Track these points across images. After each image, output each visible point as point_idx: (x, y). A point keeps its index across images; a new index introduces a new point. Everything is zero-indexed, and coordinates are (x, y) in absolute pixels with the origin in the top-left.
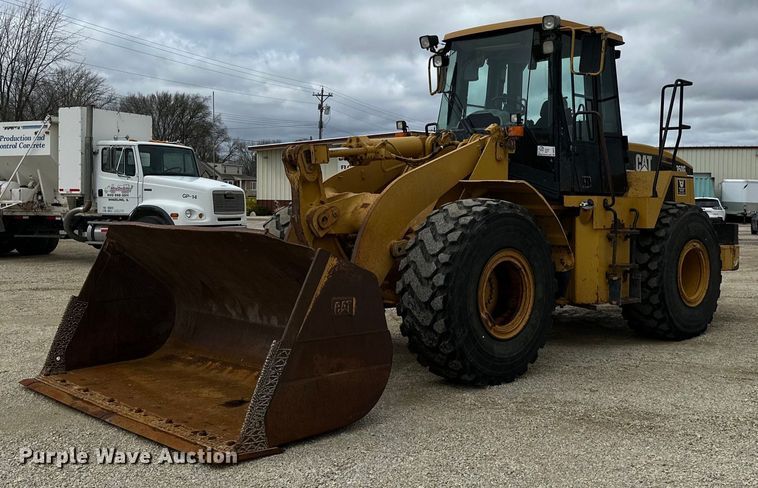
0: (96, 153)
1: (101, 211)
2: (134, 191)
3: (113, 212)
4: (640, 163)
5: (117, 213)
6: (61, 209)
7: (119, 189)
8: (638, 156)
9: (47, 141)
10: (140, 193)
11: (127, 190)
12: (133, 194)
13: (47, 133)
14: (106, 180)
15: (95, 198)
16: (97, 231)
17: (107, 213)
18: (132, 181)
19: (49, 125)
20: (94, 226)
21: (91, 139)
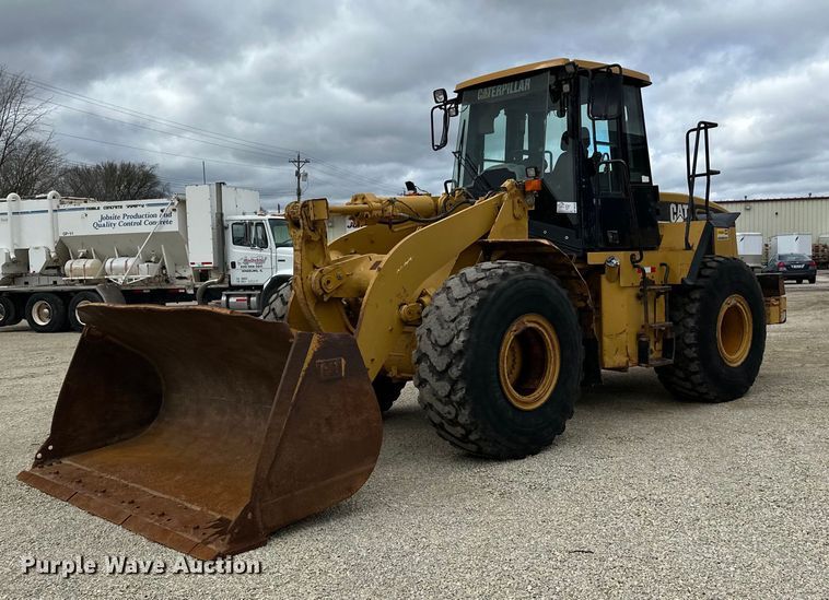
0: (227, 228)
1: (234, 282)
2: (268, 262)
3: (247, 283)
4: (675, 213)
5: (251, 283)
6: (185, 281)
7: (252, 260)
8: (673, 206)
9: (175, 217)
10: (274, 264)
11: (260, 261)
12: (267, 264)
13: (174, 210)
14: (237, 253)
15: (228, 270)
16: (232, 300)
17: (241, 283)
18: (265, 253)
19: (177, 202)
20: (228, 296)
21: (222, 215)
